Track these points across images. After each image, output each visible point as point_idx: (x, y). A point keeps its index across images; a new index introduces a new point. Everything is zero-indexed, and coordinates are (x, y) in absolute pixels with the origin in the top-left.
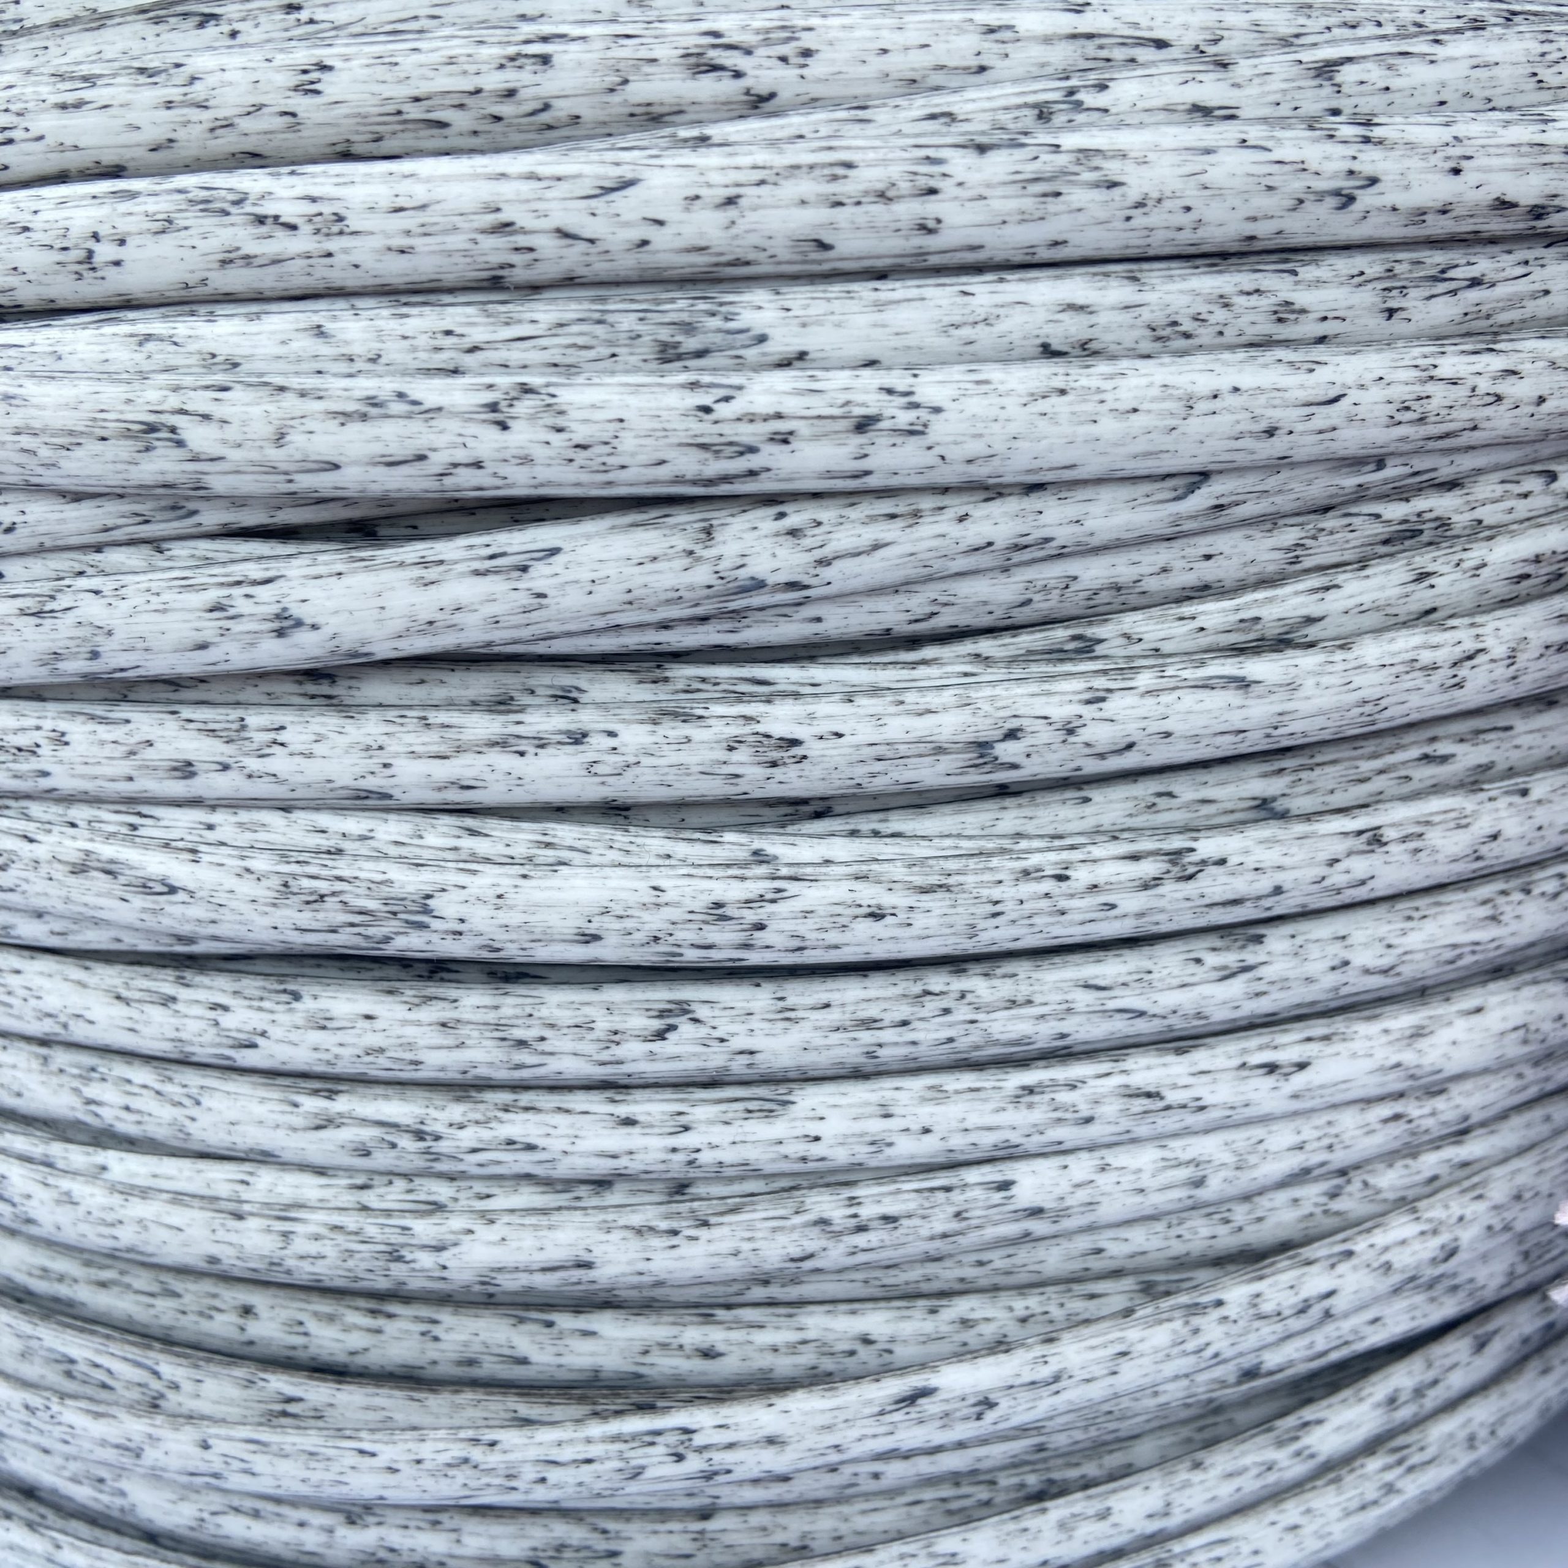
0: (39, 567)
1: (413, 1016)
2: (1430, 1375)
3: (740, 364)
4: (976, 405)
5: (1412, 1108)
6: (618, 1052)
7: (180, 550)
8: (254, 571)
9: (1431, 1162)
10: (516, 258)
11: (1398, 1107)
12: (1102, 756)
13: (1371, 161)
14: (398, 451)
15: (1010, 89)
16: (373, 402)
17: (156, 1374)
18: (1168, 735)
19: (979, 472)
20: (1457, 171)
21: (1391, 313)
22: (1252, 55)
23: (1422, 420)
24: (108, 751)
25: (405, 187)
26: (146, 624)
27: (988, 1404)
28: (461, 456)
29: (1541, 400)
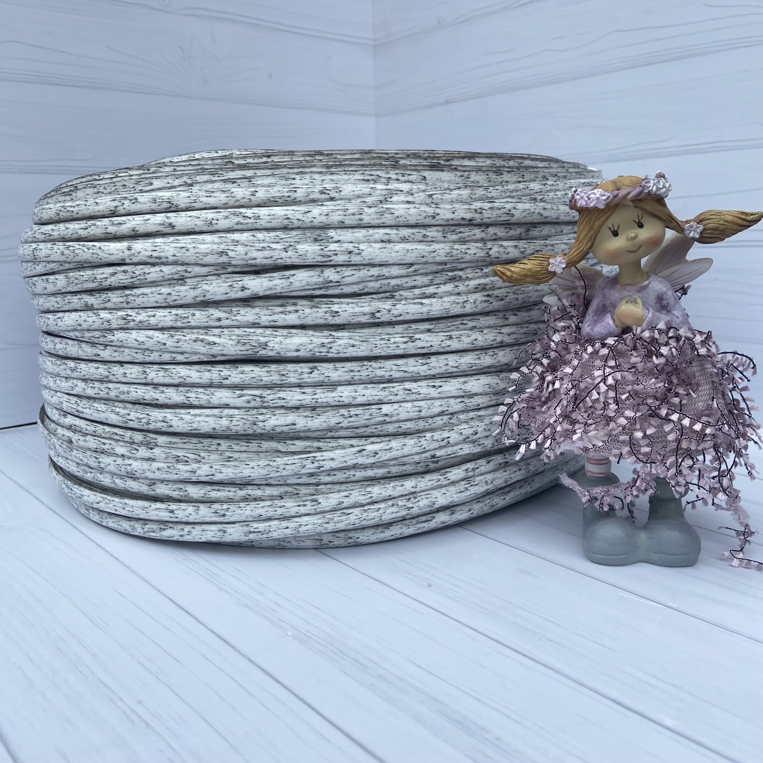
0: (194, 280)
1: (261, 370)
2: (476, 466)
3: (328, 242)
4: (370, 250)
5: (466, 400)
6: (302, 376)
7: (223, 276)
8: (238, 279)
9: (472, 414)
10: (290, 224)
11: (463, 400)
12: (396, 317)
13: (437, 211)
14: (268, 256)
15: (375, 198)
16: (263, 247)
17: (200, 456)
18: (408, 313)
19: (371, 261)
20: (454, 213)
21: (445, 237)
22: (417, 193)
23: (452, 256)
24: (203, 316)
25: (271, 211)
26: (216, 289)
27: (376, 453)
28: (279, 257)
29: (475, 254)
